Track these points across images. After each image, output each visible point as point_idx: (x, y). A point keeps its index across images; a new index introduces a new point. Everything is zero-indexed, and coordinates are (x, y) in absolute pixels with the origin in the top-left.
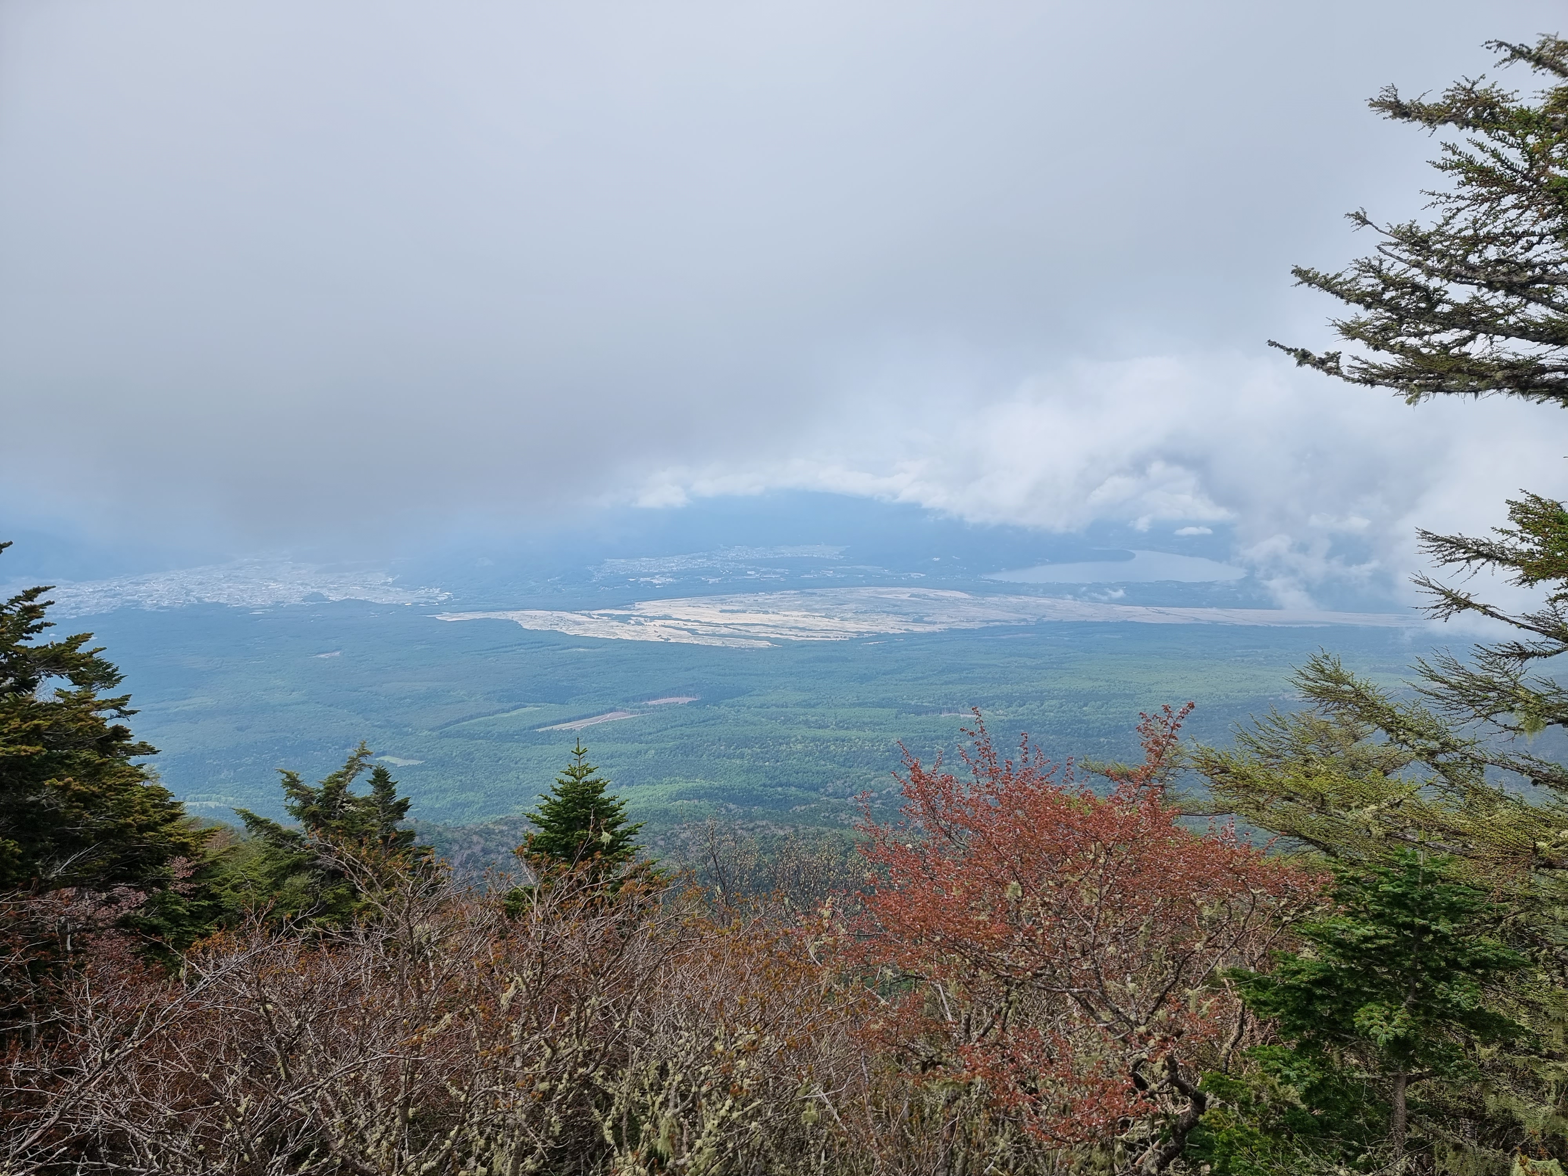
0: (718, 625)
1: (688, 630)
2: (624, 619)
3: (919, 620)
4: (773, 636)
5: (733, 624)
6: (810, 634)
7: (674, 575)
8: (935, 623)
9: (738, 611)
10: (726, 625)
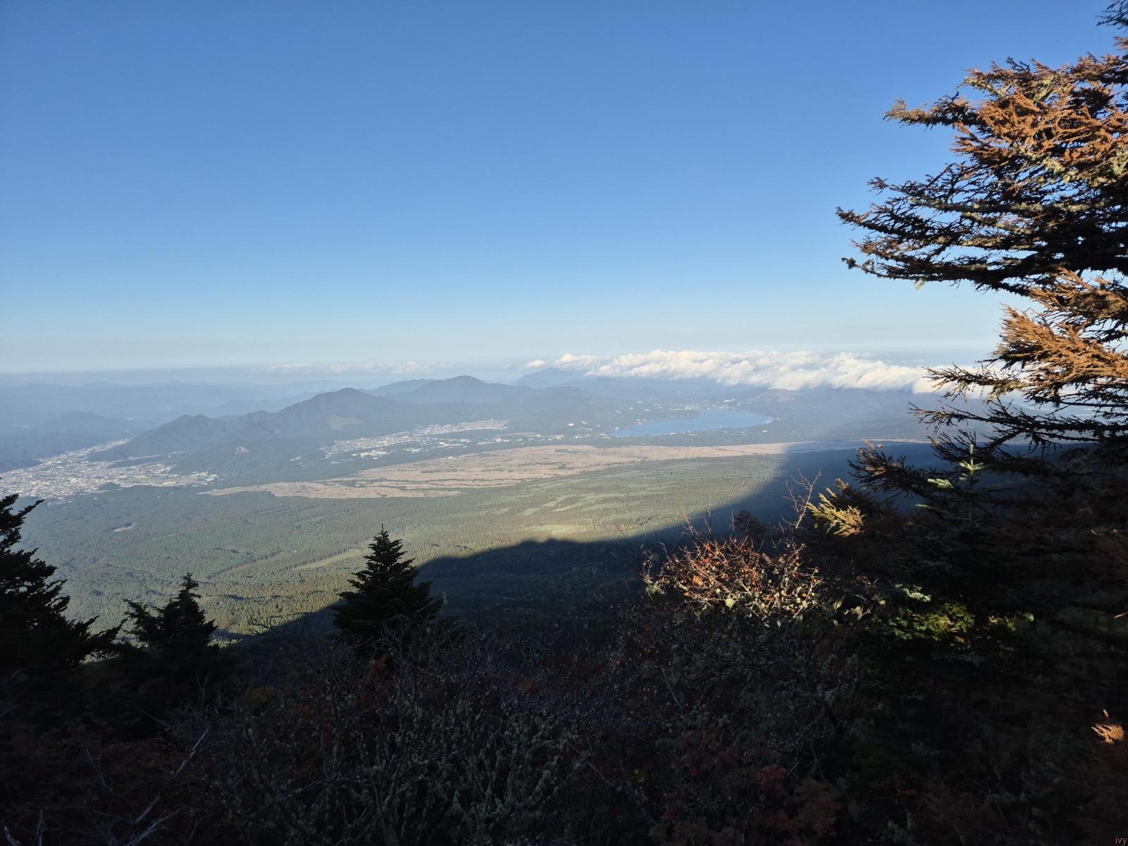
0: (420, 482)
1: (400, 488)
2: (352, 484)
3: (563, 467)
4: (461, 487)
5: (432, 481)
6: (488, 483)
7: (386, 449)
8: (573, 468)
9: (434, 471)
10: (426, 482)
